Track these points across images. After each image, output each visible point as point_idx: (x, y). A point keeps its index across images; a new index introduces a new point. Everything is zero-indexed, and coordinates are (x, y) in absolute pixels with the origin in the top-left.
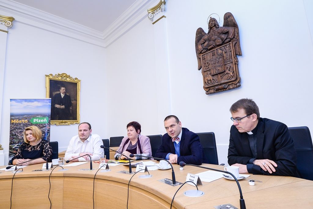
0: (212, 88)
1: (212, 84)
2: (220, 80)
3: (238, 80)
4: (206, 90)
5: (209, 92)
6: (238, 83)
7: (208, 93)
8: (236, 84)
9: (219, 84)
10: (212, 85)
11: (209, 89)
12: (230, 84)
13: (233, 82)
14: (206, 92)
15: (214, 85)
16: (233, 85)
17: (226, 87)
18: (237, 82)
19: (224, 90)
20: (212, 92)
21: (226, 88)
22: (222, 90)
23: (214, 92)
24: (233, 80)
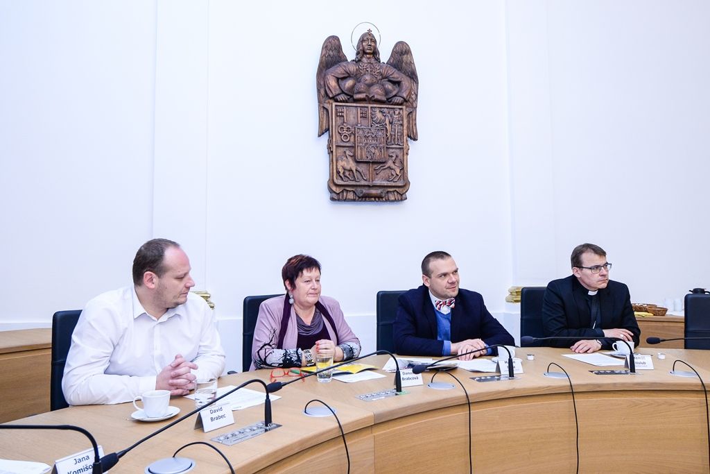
0: (351, 189)
1: (355, 180)
2: (373, 176)
4: (333, 189)
5: (341, 196)
6: (405, 192)
8: (401, 195)
9: (370, 184)
10: (354, 183)
11: (342, 189)
12: (391, 192)
13: (397, 189)
14: (330, 193)
15: (358, 184)
16: (397, 195)
18: (403, 192)
19: (377, 199)
20: (348, 197)
21: (383, 197)
22: (373, 199)
23: (354, 200)
24: (400, 185)
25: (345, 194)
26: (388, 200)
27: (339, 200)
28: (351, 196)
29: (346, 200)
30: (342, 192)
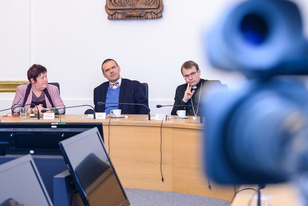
0: (121, 12)
1: (122, 5)
2: (135, 2)
3: (161, 9)
4: (109, 12)
5: (114, 16)
6: (160, 12)
7: (112, 17)
8: (157, 14)
9: (133, 8)
10: (121, 8)
11: (114, 11)
12: (149, 12)
13: (153, 10)
14: (108, 15)
15: (124, 8)
16: (153, 14)
17: (143, 15)
18: (158, 12)
19: (139, 18)
20: (119, 17)
21: (143, 17)
22: (136, 18)
23: (123, 19)
24: (154, 7)
25: (117, 15)
26: (147, 18)
27: (112, 19)
28: (120, 16)
29: (117, 19)
30: (115, 13)
